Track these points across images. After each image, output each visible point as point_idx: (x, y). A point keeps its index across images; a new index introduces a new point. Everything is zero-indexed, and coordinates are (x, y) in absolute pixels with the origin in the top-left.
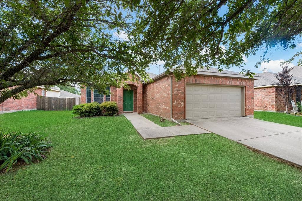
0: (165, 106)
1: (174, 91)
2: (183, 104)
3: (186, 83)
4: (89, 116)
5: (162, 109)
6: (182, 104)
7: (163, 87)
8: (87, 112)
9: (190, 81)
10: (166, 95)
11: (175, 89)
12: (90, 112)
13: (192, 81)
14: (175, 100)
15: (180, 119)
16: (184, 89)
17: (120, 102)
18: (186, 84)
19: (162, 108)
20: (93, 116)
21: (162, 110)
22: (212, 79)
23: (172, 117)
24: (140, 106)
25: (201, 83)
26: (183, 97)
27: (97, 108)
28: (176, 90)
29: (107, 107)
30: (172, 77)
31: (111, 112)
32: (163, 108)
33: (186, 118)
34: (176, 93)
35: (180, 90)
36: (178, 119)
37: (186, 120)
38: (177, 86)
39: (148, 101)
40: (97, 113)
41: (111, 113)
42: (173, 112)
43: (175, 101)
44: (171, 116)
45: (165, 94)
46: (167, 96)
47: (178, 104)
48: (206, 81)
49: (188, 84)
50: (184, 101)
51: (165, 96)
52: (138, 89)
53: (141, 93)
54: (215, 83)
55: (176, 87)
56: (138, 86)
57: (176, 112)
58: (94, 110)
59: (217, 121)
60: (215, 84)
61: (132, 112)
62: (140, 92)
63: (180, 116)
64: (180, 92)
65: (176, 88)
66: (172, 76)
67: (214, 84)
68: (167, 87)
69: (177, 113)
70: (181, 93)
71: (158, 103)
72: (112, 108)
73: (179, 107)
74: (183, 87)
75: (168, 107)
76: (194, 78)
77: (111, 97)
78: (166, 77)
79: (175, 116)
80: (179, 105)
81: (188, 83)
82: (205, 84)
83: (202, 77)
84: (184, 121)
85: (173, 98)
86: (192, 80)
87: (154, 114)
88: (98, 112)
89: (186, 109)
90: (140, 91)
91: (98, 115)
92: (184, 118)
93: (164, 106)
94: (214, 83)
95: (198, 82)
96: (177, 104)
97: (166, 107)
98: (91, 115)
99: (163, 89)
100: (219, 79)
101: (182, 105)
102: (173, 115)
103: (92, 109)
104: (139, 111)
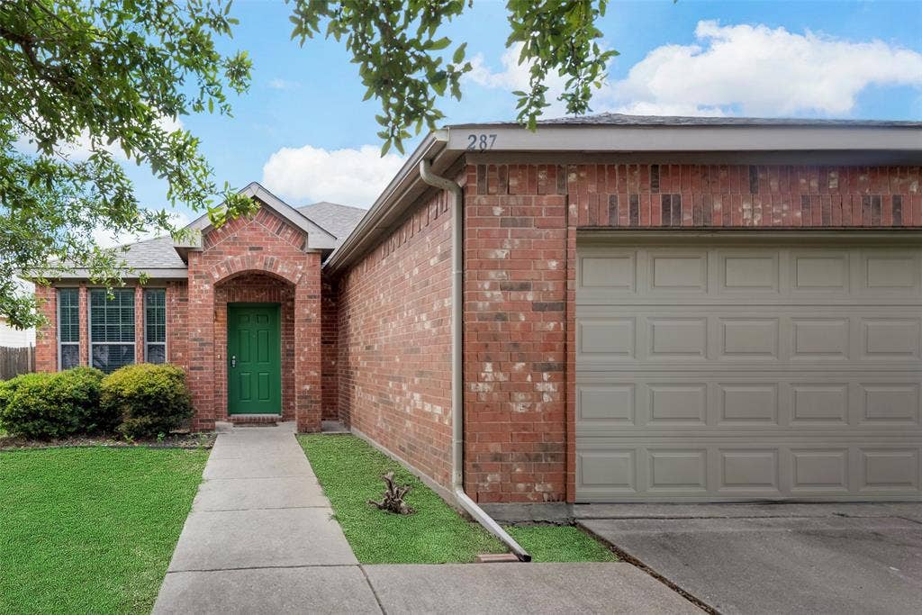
0: (424, 399)
1: (478, 296)
2: (548, 388)
3: (579, 230)
4: (45, 438)
5: (410, 418)
6: (540, 387)
7: (416, 271)
8: (33, 415)
9: (613, 209)
10: (428, 326)
11: (482, 278)
12: (50, 418)
13: (634, 213)
14: (488, 359)
15: (523, 498)
16: (565, 274)
17: (201, 368)
18: (580, 242)
19: (408, 410)
20: (62, 437)
21: (409, 424)
22: (823, 185)
23: (463, 485)
24: (310, 391)
25: (718, 221)
26: (550, 335)
27: (84, 396)
28: (493, 287)
29: (126, 392)
30: (462, 192)
31: (147, 420)
32: (416, 411)
33: (581, 492)
34: (494, 306)
35: (525, 287)
36: (513, 498)
37: (578, 512)
38: (501, 254)
39: (352, 364)
40: (88, 421)
41: (148, 427)
42: (472, 448)
43: (489, 367)
44: (455, 477)
45: (424, 317)
46: (434, 330)
47: (507, 390)
48: (764, 211)
49: (595, 238)
50: (564, 371)
51: (424, 333)
52: (300, 296)
53: (316, 317)
54: (857, 222)
55: (495, 265)
56: (295, 281)
57: (495, 447)
58: (66, 407)
59: (877, 536)
60: (862, 229)
61: (273, 422)
62: (307, 312)
63: (524, 479)
64: (530, 297)
65: (492, 274)
66: (461, 183)
67: (845, 230)
68: (436, 268)
69: (497, 457)
70: (537, 307)
71: (393, 379)
72: (149, 397)
73: (519, 409)
74: (553, 264)
75: (439, 410)
76: (655, 186)
77: (171, 344)
78: (427, 204)
79: (484, 480)
80: (520, 396)
81: (596, 229)
82: (753, 229)
83: (723, 174)
84: (561, 515)
85: (471, 342)
86: (634, 204)
87: (373, 438)
88: (92, 414)
89: (580, 426)
90: (308, 310)
91: (93, 434)
92: (564, 496)
93: (417, 396)
94: (848, 223)
95: (687, 219)
96: (499, 386)
97: (428, 408)
98: (55, 431)
99: (413, 288)
100: (905, 187)
101: (546, 398)
102: (470, 473)
103: (57, 401)
104: (303, 418)
